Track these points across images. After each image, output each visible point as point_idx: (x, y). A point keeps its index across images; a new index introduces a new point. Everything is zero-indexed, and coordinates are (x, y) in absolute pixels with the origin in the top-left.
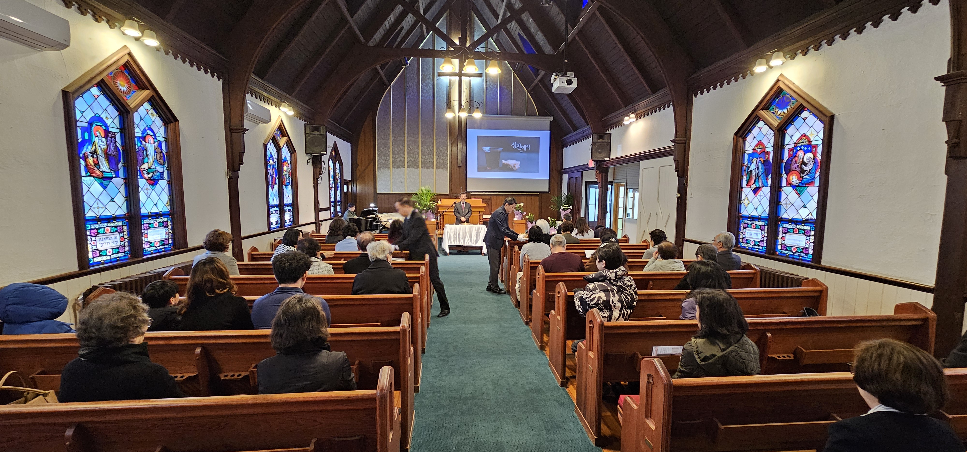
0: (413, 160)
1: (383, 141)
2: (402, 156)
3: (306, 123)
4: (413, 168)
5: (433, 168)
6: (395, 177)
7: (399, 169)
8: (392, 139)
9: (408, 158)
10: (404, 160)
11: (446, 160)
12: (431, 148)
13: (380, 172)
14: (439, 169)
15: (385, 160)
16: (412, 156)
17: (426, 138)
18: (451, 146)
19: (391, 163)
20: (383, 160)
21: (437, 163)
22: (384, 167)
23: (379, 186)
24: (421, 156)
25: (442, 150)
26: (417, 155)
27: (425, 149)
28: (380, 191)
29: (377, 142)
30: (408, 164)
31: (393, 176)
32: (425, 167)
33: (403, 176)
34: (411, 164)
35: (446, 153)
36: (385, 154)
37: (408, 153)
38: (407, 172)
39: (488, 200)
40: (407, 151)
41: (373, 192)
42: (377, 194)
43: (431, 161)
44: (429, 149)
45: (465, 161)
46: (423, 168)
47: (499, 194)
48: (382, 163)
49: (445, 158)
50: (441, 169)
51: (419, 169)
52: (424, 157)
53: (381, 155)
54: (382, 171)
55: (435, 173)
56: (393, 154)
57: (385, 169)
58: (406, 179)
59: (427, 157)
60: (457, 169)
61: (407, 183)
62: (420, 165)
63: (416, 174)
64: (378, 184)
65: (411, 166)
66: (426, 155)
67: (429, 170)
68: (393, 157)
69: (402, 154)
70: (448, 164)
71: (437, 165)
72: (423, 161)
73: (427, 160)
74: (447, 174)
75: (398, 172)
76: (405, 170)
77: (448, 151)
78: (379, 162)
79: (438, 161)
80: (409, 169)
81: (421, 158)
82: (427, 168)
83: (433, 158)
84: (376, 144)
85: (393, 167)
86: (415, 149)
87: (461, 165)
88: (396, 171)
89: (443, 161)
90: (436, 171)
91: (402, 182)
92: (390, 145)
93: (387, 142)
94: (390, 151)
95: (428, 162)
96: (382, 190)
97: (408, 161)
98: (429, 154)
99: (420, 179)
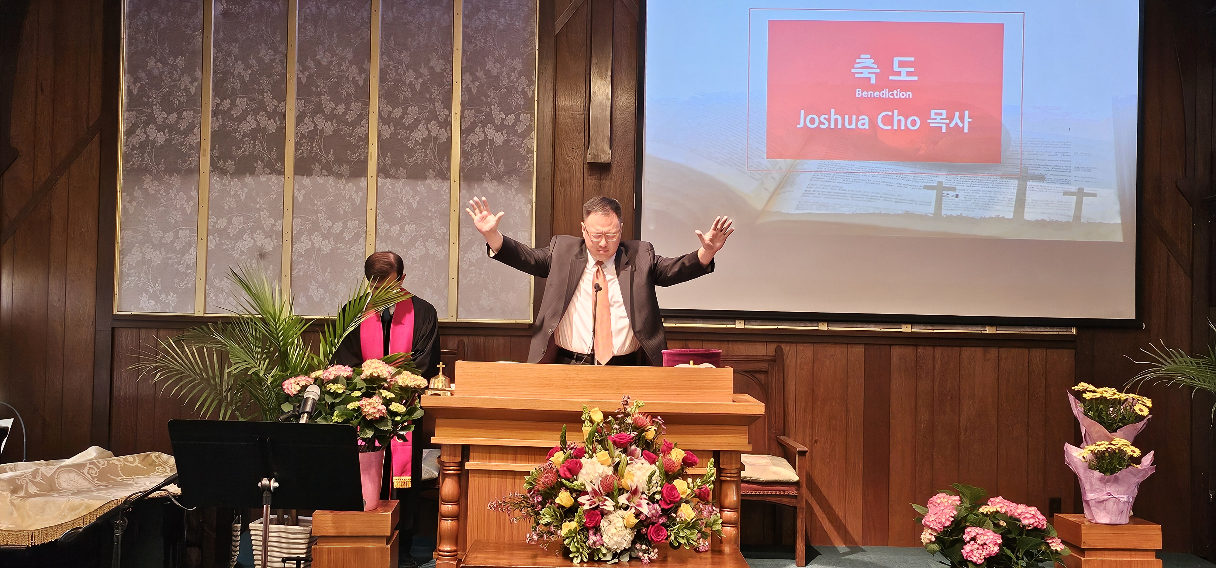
0: (329, 128)
2: (271, 103)
4: (330, 173)
5: (444, 175)
6: (222, 223)
7: (249, 179)
8: (215, 9)
9: (300, 119)
10: (281, 130)
11: (520, 129)
12: (438, 65)
13: (137, 193)
14: (480, 180)
15: (173, 129)
16: (328, 106)
18: (552, 52)
19: (206, 145)
20: (160, 128)
21: (472, 149)
22: (162, 167)
23: (130, 278)
24: (379, 108)
25: (500, 74)
26: (353, 103)
27: (400, 67)
28: (133, 307)
29: (129, 27)
30: (303, 152)
31: (213, 219)
32: (399, 172)
33: (273, 222)
34: (321, 151)
35: (523, 89)
36: (170, 93)
37: (303, 91)
38: (296, 195)
39: (764, 366)
40: (300, 78)
41: (92, 312)
42: (116, 324)
43: (436, 138)
44: (423, 66)
45: (631, 136)
46: (387, 175)
47: (830, 328)
48: (154, 142)
49: (517, 120)
50: (491, 180)
51: (366, 181)
52: (398, 112)
53: (146, 100)
54: (152, 192)
55: (454, 206)
56: (215, 96)
57: (166, 177)
58: (284, 240)
59: (413, 110)
60: (586, 182)
61: (294, 258)
62: (371, 156)
63: (344, 211)
64: (121, 264)
65: (319, 162)
66: (406, 99)
67: (421, 186)
68: (215, 114)
69: (268, 96)
70: (530, 155)
71: (468, 160)
72: (387, 134)
73: (412, 128)
74: (528, 211)
75: (243, 198)
76: (282, 183)
77: (531, 82)
78: (134, 140)
79: (477, 137)
80: (308, 180)
81: (380, 120)
82: (409, 177)
83: (446, 120)
84: (123, 38)
85: (214, 167)
86: (344, 67)
87: (605, 157)
88: (232, 193)
89: (502, 134)
90: (464, 192)
91: (262, 255)
92: (200, 44)
93: (186, 26)
94: (198, 74)
95: (420, 141)
96: (148, 300)
97: (303, 136)
98: (428, 96)
99: (371, 239)
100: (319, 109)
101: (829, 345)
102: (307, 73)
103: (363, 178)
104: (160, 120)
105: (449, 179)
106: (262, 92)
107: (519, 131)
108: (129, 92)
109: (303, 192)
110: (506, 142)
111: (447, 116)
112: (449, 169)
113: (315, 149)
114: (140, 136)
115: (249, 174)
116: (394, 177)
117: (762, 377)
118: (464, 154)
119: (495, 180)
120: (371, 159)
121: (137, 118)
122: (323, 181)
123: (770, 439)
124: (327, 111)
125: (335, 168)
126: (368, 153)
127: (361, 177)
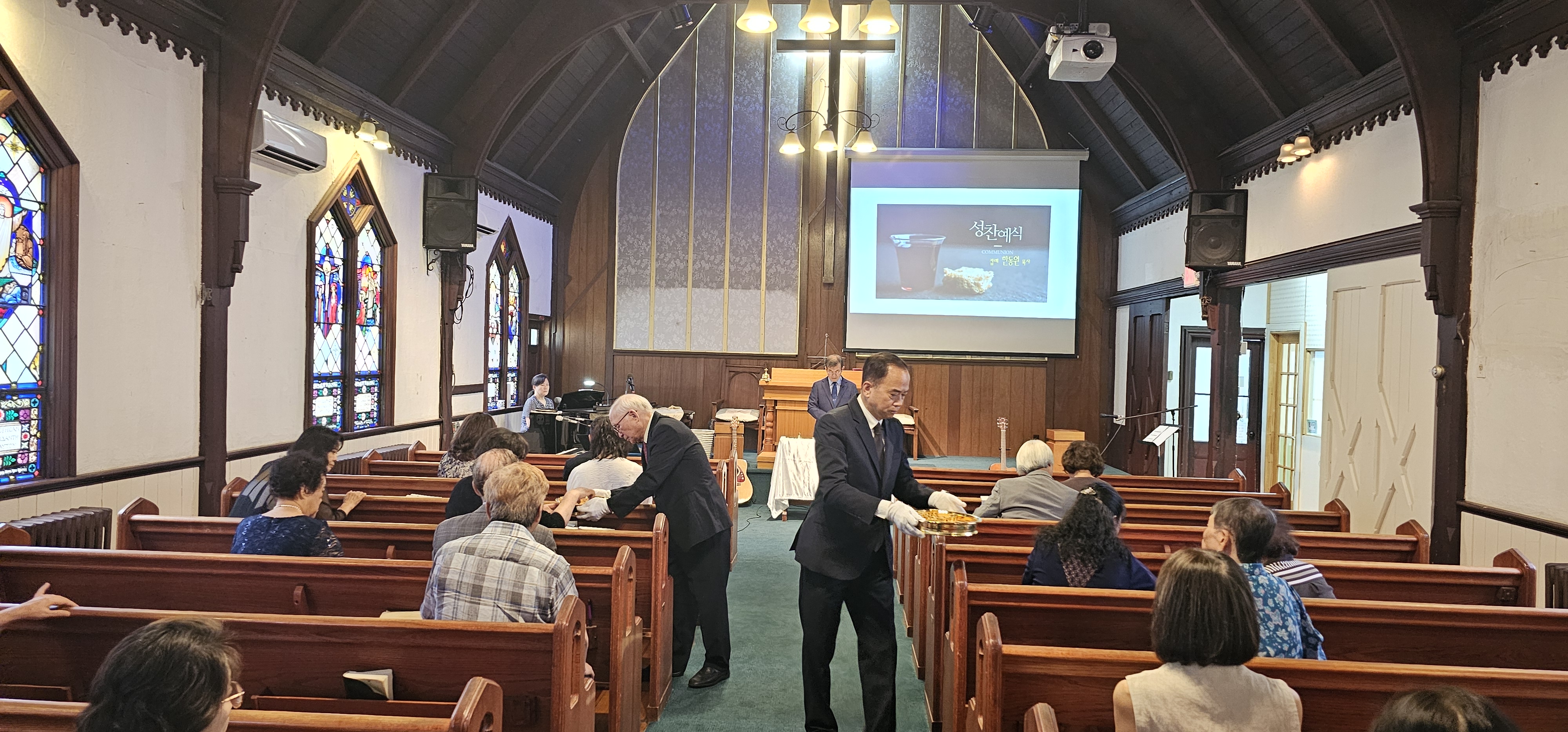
0: (707, 266)
1: (635, 219)
2: (682, 255)
3: (430, 170)
4: (708, 287)
5: (758, 288)
6: (660, 309)
7: (672, 289)
8: (657, 212)
9: (694, 263)
10: (686, 267)
12: (756, 237)
13: (623, 296)
14: (775, 289)
15: (639, 267)
16: (707, 257)
17: (744, 210)
18: (807, 232)
19: (653, 274)
20: (634, 266)
21: (771, 276)
22: (634, 284)
23: (620, 333)
24: (730, 257)
25: (783, 242)
26: (718, 255)
27: (739, 239)
28: (622, 346)
29: (619, 222)
30: (696, 278)
31: (656, 307)
32: (738, 286)
33: (683, 308)
34: (704, 277)
35: (795, 248)
36: (638, 251)
37: (696, 250)
38: (692, 296)
40: (695, 244)
41: (604, 348)
42: (615, 353)
43: (755, 271)
44: (750, 238)
45: (844, 270)
46: (733, 288)
48: (631, 272)
49: (791, 262)
50: (779, 290)
51: (723, 290)
52: (738, 259)
53: (626, 254)
54: (629, 295)
55: (762, 301)
56: (657, 251)
57: (636, 288)
58: (688, 317)
59: (745, 258)
60: (822, 290)
61: (692, 325)
62: (726, 279)
63: (714, 303)
64: (616, 327)
65: (703, 282)
66: (741, 254)
67: (748, 292)
68: (657, 260)
69: (680, 252)
70: (797, 279)
71: (768, 281)
72: (733, 270)
73: (744, 266)
74: (796, 303)
75: (670, 298)
76: (686, 291)
77: (799, 246)
79: (772, 270)
80: (698, 289)
81: (730, 263)
82: (743, 289)
84: (617, 227)
85: (657, 284)
86: (714, 239)
87: (831, 281)
88: (665, 296)
89: (784, 269)
90: (767, 295)
91: (678, 324)
92: (650, 229)
93: (645, 221)
94: (650, 242)
95: (748, 272)
96: (629, 343)
98: (751, 252)
99: (726, 316)
100: (703, 258)
102: (697, 242)
104: (633, 263)
105: (760, 289)
106: (677, 250)
107: (792, 267)
108: (620, 251)
109: (696, 295)
110: (786, 272)
111: (760, 261)
112: (760, 285)
113: (701, 276)
114: (624, 270)
115: (672, 287)
116: (736, 288)
118: (767, 278)
119: (781, 290)
120: (726, 281)
121: (623, 262)
122: (705, 291)
124: (706, 259)
125: (710, 284)
126: (724, 277)
127: (722, 288)
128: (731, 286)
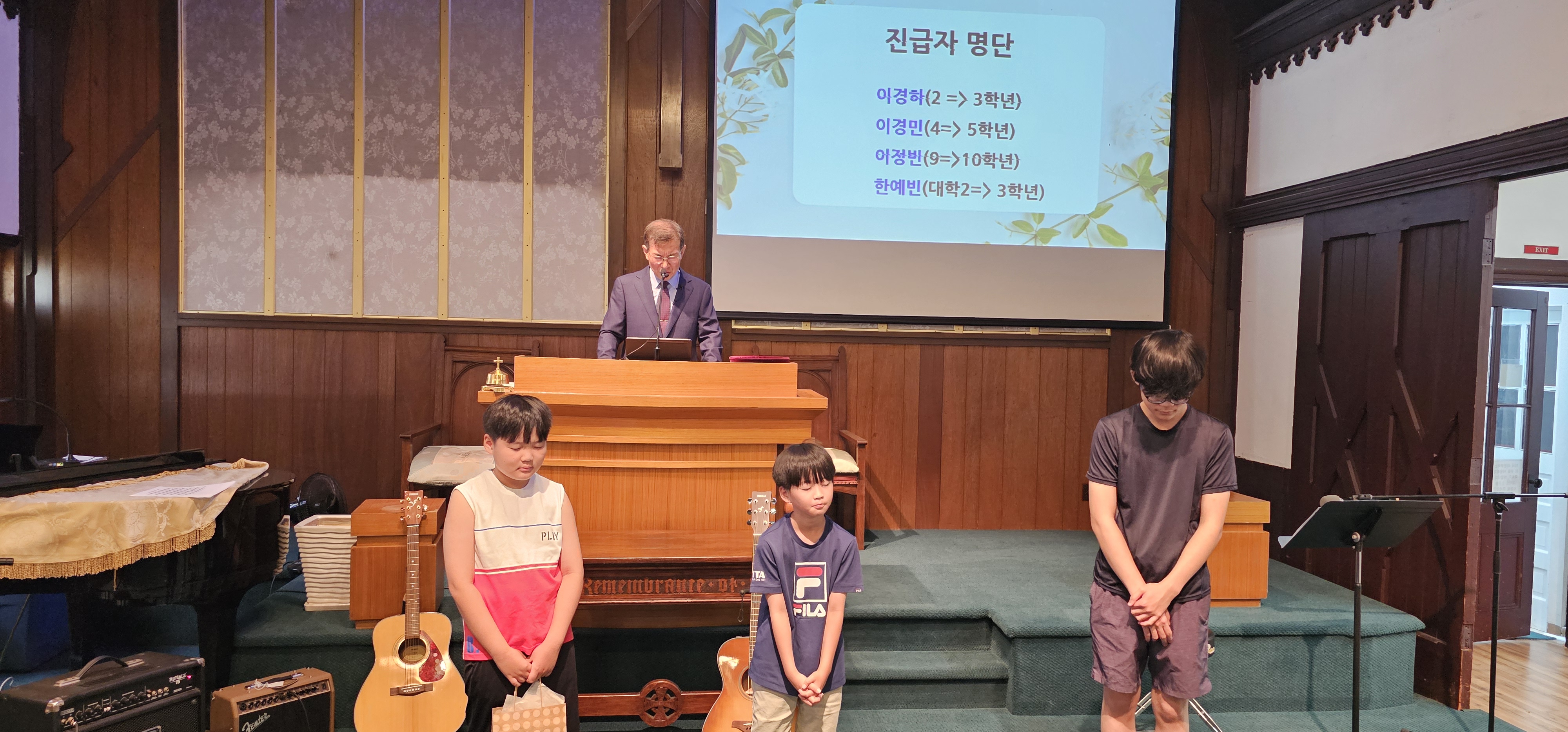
0: (399, 128)
4: (401, 173)
5: (517, 177)
6: (290, 222)
7: (317, 179)
9: (369, 119)
10: (350, 129)
11: (592, 133)
13: (201, 190)
14: (553, 183)
15: (237, 126)
16: (398, 106)
18: (623, 58)
19: (273, 143)
20: (223, 125)
21: (544, 152)
22: (226, 164)
23: (195, 277)
24: (450, 109)
25: (572, 78)
26: (423, 104)
27: (471, 69)
28: (199, 305)
29: (187, 20)
30: (373, 153)
31: (281, 218)
32: (471, 173)
33: (343, 222)
34: (391, 151)
35: (596, 94)
36: (233, 90)
37: (371, 89)
38: (366, 195)
39: (828, 365)
40: (368, 77)
41: (157, 311)
42: (182, 323)
43: (508, 141)
44: (494, 68)
45: (703, 142)
46: (459, 178)
47: (889, 330)
48: (217, 139)
49: (590, 124)
50: (564, 184)
51: (438, 183)
52: (470, 114)
53: (207, 95)
54: (216, 189)
55: (528, 208)
56: (279, 93)
57: (231, 175)
58: (355, 241)
59: (485, 114)
60: (658, 186)
61: (366, 258)
62: (442, 157)
63: (416, 211)
64: (186, 262)
65: (390, 162)
66: (477, 101)
67: (493, 188)
68: (280, 111)
69: (335, 95)
70: (603, 159)
71: (540, 163)
72: (458, 137)
73: (484, 130)
74: (602, 214)
75: (312, 197)
76: (351, 184)
77: (604, 87)
78: (195, 137)
79: (548, 141)
80: (379, 179)
81: (452, 122)
82: (481, 179)
83: (518, 122)
84: (181, 32)
85: (281, 166)
86: (413, 67)
87: (676, 163)
88: (301, 192)
89: (575, 138)
90: (537, 194)
91: (333, 256)
92: (263, 40)
93: (248, 21)
94: (262, 70)
95: (492, 144)
96: (215, 299)
97: (372, 135)
98: (499, 98)
99: (444, 240)
100: (388, 109)
101: (888, 345)
102: (375, 73)
103: (434, 179)
104: (222, 117)
105: (521, 181)
106: (328, 90)
107: (592, 135)
108: (189, 88)
109: (374, 192)
110: (579, 146)
111: (519, 119)
112: (522, 171)
113: (384, 149)
114: (202, 131)
115: (318, 173)
116: (466, 179)
117: (825, 375)
118: (537, 157)
119: (569, 184)
120: (442, 162)
121: (198, 114)
122: (394, 182)
123: (832, 432)
124: (397, 111)
125: (407, 169)
126: (439, 154)
127: (433, 178)
128: (455, 173)
